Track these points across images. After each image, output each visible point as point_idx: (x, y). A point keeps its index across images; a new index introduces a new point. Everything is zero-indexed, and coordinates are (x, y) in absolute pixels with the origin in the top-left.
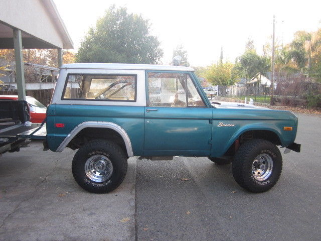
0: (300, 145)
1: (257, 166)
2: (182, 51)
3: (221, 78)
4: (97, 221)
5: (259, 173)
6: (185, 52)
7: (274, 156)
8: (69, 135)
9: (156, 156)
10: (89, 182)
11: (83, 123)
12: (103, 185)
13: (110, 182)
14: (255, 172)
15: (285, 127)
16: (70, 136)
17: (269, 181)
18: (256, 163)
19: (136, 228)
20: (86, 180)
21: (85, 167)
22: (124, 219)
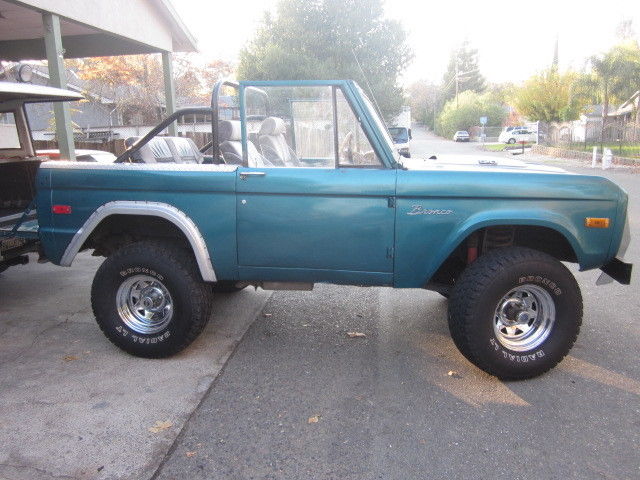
0: (629, 267)
1: (512, 315)
2: (468, 51)
3: (548, 106)
4: (100, 424)
5: (519, 332)
6: (474, 52)
7: (558, 292)
8: (80, 232)
9: (273, 280)
10: (125, 333)
11: (107, 205)
12: (154, 341)
13: (167, 334)
14: (508, 329)
15: (588, 220)
16: (83, 233)
17: (541, 354)
18: (509, 306)
19: (173, 448)
20: (119, 329)
21: (118, 300)
22: (160, 423)
